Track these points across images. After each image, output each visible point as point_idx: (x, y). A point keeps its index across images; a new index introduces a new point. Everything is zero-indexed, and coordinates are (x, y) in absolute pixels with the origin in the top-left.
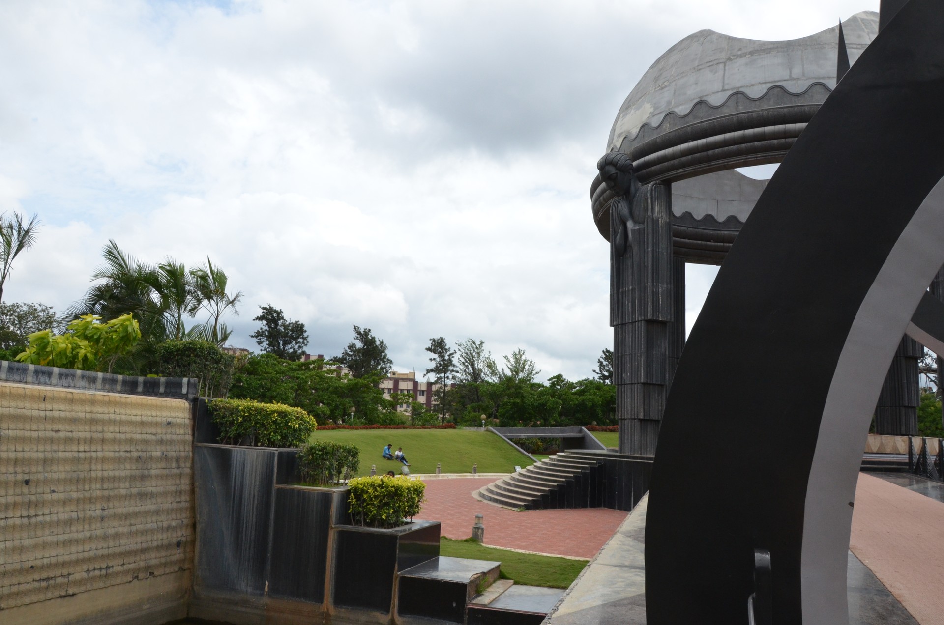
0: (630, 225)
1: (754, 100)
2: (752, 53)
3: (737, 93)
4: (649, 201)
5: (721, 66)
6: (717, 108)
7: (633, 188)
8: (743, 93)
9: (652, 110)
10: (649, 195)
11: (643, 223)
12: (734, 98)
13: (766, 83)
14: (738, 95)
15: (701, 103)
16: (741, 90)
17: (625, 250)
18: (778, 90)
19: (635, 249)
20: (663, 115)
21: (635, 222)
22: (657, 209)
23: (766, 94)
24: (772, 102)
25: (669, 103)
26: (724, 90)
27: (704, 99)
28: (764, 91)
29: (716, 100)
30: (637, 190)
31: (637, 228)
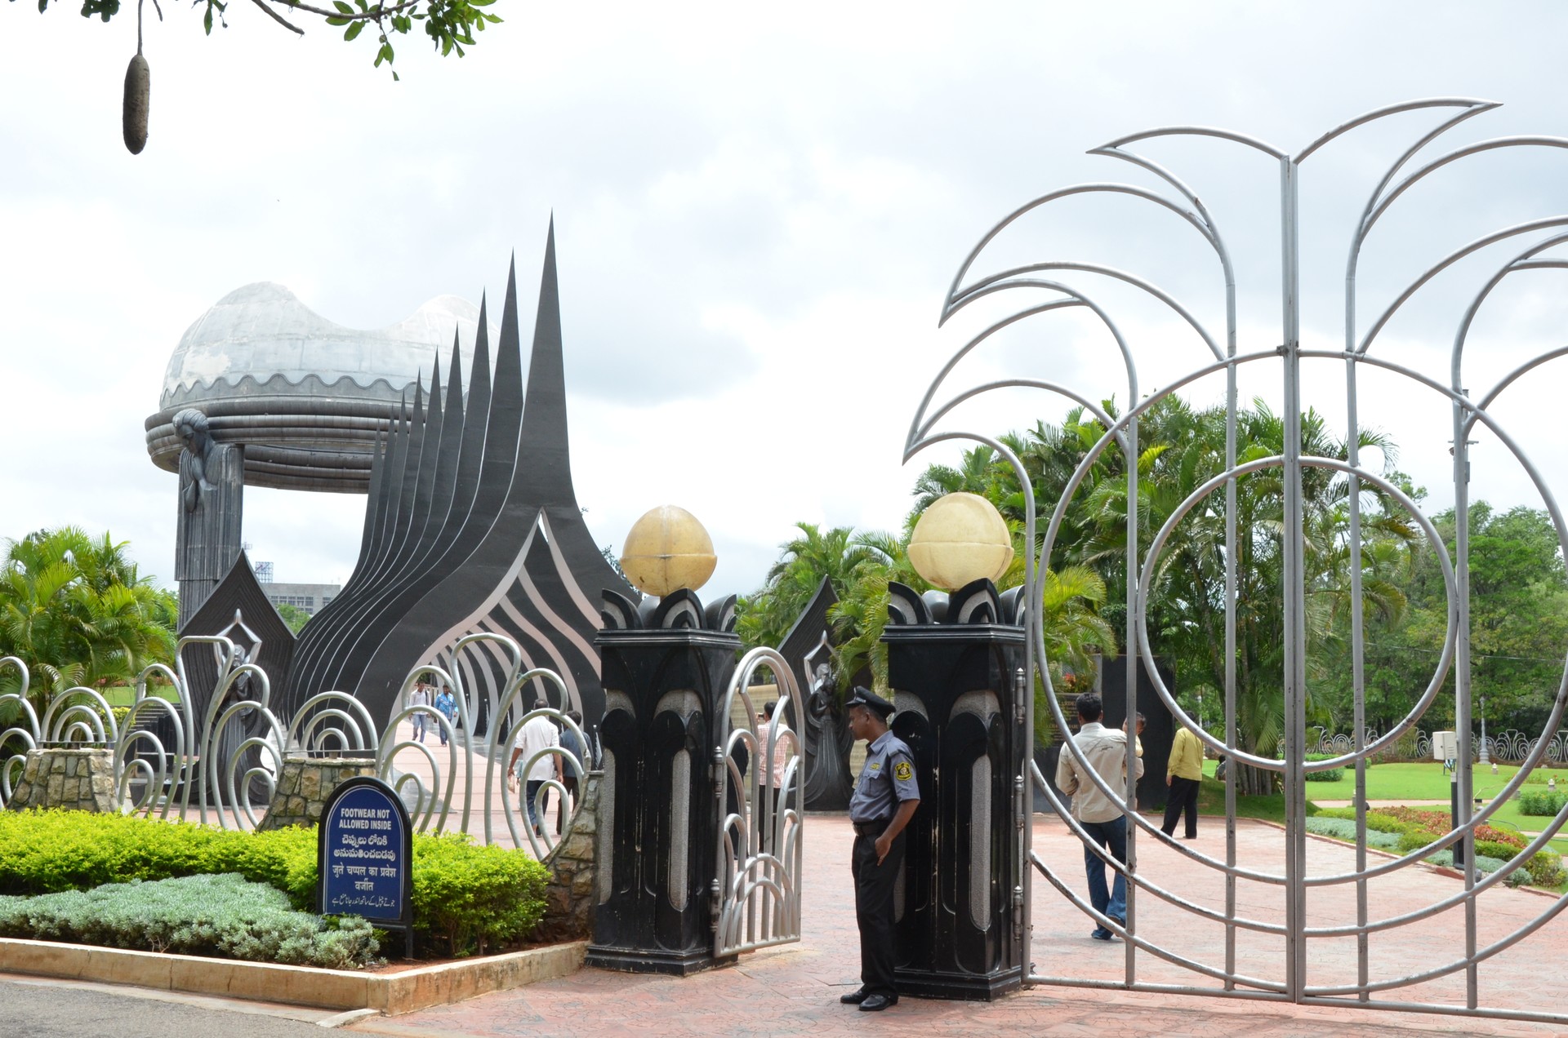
0: (202, 483)
1: (327, 386)
2: (329, 336)
3: (312, 376)
4: (224, 464)
5: (300, 342)
6: (293, 385)
7: (206, 448)
8: (318, 377)
9: (229, 364)
10: (224, 459)
11: (216, 484)
12: (309, 379)
13: (338, 371)
14: (313, 378)
15: (278, 376)
16: (317, 373)
17: (195, 507)
18: (347, 382)
19: (207, 510)
20: (241, 376)
21: (208, 482)
22: (230, 473)
23: (338, 382)
24: (342, 391)
25: (248, 364)
26: (300, 369)
27: (283, 373)
28: (336, 380)
29: (294, 377)
30: (211, 449)
31: (210, 489)
